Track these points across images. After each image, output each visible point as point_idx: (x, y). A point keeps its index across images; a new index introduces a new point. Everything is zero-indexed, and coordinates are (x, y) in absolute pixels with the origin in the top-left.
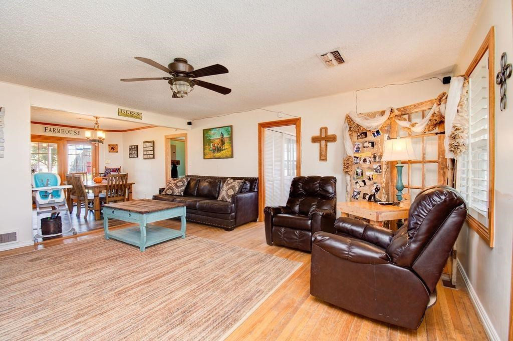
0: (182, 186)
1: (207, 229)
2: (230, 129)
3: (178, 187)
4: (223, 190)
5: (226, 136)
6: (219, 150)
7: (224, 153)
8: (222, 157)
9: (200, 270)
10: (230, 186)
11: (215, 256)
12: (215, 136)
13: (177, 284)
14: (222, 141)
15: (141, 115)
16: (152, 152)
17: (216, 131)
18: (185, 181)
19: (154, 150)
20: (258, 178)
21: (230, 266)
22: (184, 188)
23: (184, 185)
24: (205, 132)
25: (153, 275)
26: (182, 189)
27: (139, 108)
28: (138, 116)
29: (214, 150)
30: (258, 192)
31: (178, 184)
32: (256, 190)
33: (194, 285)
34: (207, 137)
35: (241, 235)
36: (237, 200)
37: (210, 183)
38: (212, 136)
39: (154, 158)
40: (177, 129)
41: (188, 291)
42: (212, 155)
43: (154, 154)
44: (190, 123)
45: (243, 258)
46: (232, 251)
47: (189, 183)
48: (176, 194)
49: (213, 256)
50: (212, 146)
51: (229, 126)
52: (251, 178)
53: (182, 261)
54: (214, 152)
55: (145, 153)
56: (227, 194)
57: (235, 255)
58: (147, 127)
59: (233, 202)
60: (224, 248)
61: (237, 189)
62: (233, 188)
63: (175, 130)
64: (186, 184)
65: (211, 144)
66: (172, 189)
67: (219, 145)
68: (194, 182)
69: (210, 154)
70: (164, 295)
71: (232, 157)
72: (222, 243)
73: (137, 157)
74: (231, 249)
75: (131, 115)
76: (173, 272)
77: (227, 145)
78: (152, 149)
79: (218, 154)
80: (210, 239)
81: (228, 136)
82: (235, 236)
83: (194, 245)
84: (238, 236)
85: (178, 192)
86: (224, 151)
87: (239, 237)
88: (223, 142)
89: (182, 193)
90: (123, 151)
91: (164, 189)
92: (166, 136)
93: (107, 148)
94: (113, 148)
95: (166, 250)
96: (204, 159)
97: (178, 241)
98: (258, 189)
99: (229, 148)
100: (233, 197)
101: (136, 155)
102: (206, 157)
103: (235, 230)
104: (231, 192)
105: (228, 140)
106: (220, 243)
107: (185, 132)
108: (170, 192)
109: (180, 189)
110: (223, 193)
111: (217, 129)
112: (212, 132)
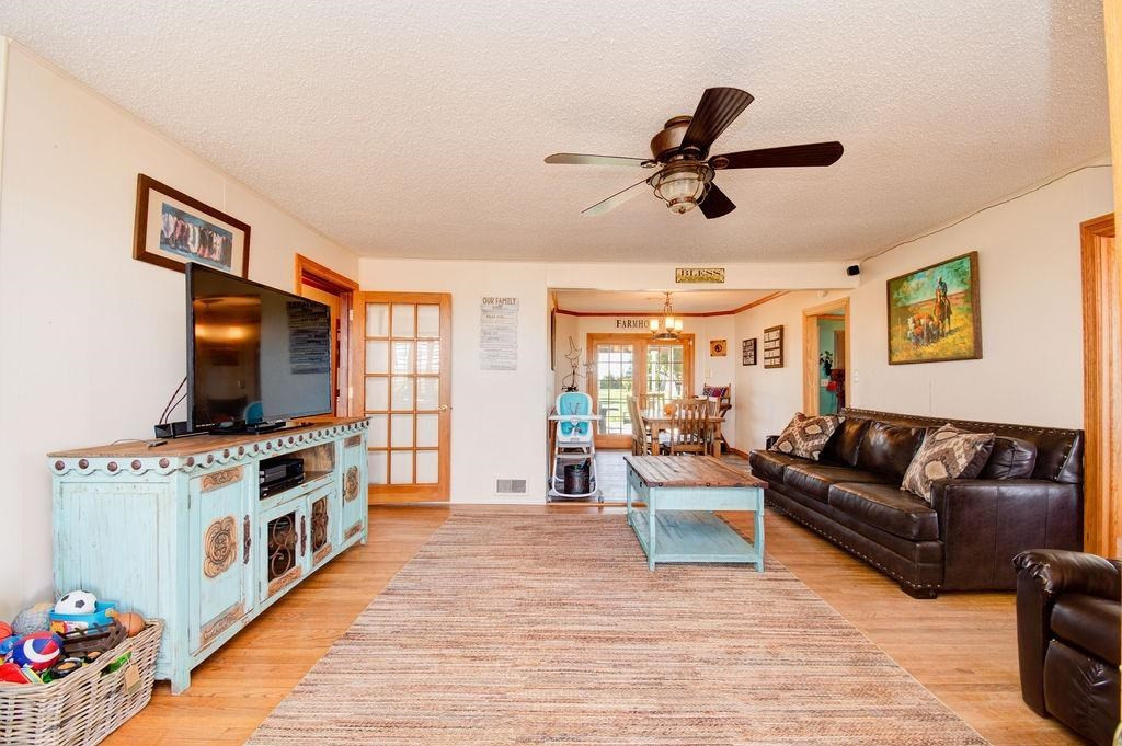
0: (816, 436)
1: (849, 567)
2: (966, 264)
3: (806, 437)
4: (916, 461)
5: (955, 289)
6: (933, 335)
7: (948, 344)
8: (941, 356)
9: (705, 670)
10: (936, 449)
11: (787, 653)
12: (922, 294)
13: (625, 677)
14: (942, 305)
15: (722, 272)
16: (777, 353)
17: (922, 280)
18: (830, 423)
19: (781, 348)
20: (1082, 433)
21: (795, 707)
22: (824, 440)
23: (823, 433)
24: (893, 285)
25: (613, 628)
26: (816, 442)
27: (713, 259)
28: (715, 277)
29: (918, 338)
30: (1080, 485)
31: (808, 430)
32: (1068, 475)
33: (655, 701)
34: (898, 300)
35: (950, 625)
36: (953, 503)
37: (892, 433)
38: (913, 295)
39: (781, 365)
40: (827, 291)
41: (626, 708)
42: (912, 352)
43: (781, 357)
44: (853, 271)
45: (870, 704)
46: (854, 662)
47: (840, 429)
48: (799, 453)
49: (779, 650)
50: (911, 326)
51: (964, 256)
52: (1047, 430)
53: (693, 626)
54: (917, 343)
55: (767, 354)
56: (923, 475)
57: (850, 679)
58: (770, 298)
59: (937, 507)
60: (840, 642)
61: (962, 462)
62: (946, 457)
63: (822, 293)
64: (831, 430)
65: (910, 320)
66: (793, 442)
67: (931, 318)
68: (856, 427)
69: (907, 349)
70: (580, 686)
71: (977, 353)
72: (850, 624)
73: (755, 363)
74: (861, 656)
75: (702, 277)
76: (650, 640)
77: (959, 318)
78: (777, 344)
79: (929, 350)
80: (826, 599)
81: (961, 289)
82: (921, 619)
83: (766, 597)
84: (936, 624)
85: (806, 451)
86: (950, 339)
87: (930, 630)
88: (944, 310)
89: (816, 455)
90: (734, 350)
91: (775, 438)
92: (804, 312)
93: (708, 349)
94: (718, 348)
95: (691, 585)
96: (891, 363)
97: (740, 574)
98: (1080, 473)
99: (966, 326)
100: (939, 488)
101: (752, 360)
102: (895, 359)
103: (941, 602)
104: (938, 472)
105: (961, 303)
106: (845, 622)
107: (843, 295)
108: (786, 447)
109: (810, 444)
110: (914, 473)
111: (927, 272)
112: (913, 283)
